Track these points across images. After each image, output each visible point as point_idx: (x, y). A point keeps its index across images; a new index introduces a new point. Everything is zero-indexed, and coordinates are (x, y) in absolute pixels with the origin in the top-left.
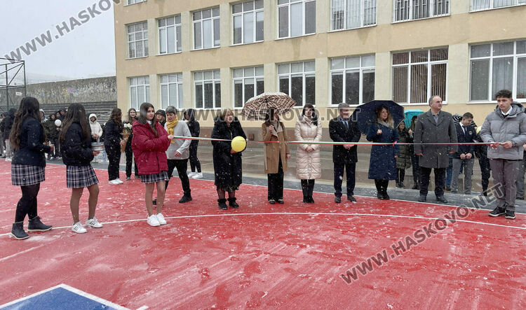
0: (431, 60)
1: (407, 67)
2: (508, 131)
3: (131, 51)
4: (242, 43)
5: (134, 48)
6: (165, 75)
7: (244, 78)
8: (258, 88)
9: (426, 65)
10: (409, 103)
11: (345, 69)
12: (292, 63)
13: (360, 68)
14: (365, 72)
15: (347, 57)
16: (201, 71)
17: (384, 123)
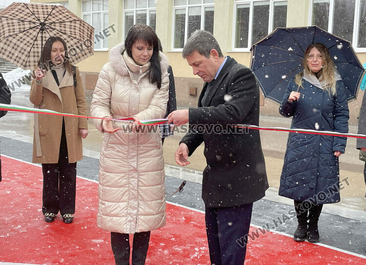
7: (188, 6)
8: (206, 22)
17: (313, 80)
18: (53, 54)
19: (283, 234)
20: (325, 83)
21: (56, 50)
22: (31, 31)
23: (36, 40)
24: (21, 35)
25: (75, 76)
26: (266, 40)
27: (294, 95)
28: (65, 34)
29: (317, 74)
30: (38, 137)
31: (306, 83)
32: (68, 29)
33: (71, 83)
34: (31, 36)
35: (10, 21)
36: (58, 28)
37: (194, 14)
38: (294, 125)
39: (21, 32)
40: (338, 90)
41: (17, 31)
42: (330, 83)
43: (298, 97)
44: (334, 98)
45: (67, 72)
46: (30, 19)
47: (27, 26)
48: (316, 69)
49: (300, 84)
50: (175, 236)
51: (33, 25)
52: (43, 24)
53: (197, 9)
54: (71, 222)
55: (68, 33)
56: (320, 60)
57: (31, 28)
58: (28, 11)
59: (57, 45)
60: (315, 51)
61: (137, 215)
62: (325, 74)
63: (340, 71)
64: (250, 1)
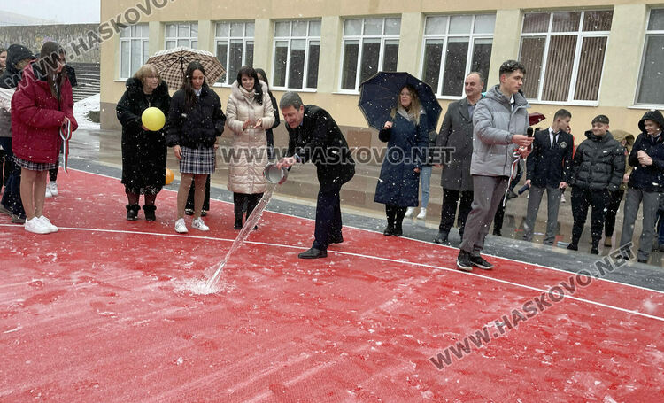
0: (584, 30)
1: (543, 40)
6: (174, 23)
7: (290, 38)
8: (310, 56)
9: (576, 37)
10: (539, 100)
11: (447, 35)
12: (366, 18)
13: (471, 34)
14: (478, 42)
15: (453, 15)
16: (227, 22)
17: (404, 113)
20: (412, 116)
26: (374, 79)
27: (388, 124)
29: (407, 109)
31: (398, 115)
37: (299, 47)
38: (389, 146)
40: (420, 123)
42: (415, 116)
43: (391, 125)
44: (418, 127)
48: (406, 103)
49: (394, 117)
53: (302, 42)
56: (408, 97)
60: (405, 91)
62: (412, 108)
63: (424, 107)
64: (360, 37)
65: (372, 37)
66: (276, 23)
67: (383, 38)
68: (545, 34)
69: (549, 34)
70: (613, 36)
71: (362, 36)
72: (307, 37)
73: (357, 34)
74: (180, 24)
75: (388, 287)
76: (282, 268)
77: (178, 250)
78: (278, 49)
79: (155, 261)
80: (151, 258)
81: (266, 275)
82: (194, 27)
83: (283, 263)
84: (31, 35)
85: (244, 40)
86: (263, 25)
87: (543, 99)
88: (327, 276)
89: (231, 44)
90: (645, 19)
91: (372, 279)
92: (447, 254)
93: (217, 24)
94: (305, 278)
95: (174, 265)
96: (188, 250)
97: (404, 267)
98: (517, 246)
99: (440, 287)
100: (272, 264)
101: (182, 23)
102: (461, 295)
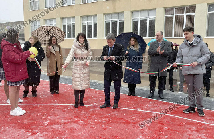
0: (186, 13)
1: (172, 17)
2: (193, 55)
3: (31, 7)
4: (87, 3)
5: (33, 5)
6: (48, 19)
7: (87, 22)
9: (184, 16)
10: (173, 37)
11: (140, 18)
12: (112, 14)
13: (148, 17)
14: (150, 19)
15: (141, 11)
16: (66, 18)
17: (132, 48)
18: (52, 41)
19: (125, 94)
20: (136, 49)
21: (53, 40)
22: (44, 34)
23: (45, 37)
24: (41, 35)
25: (59, 48)
28: (55, 35)
29: (133, 46)
30: (49, 67)
31: (130, 49)
32: (56, 33)
33: (59, 50)
34: (44, 36)
35: (38, 31)
36: (53, 33)
37: (90, 25)
39: (41, 34)
41: (40, 34)
42: (137, 48)
43: (128, 53)
44: (138, 53)
45: (57, 47)
46: (44, 30)
47: (43, 32)
48: (133, 44)
49: (129, 49)
50: (93, 96)
51: (45, 32)
52: (48, 32)
53: (91, 23)
54: (58, 93)
55: (56, 34)
57: (44, 33)
58: (45, 28)
59: (54, 38)
60: (132, 39)
61: (83, 85)
62: (135, 46)
64: (110, 20)
65: (114, 20)
66: (82, 17)
67: (118, 20)
68: (173, 15)
69: (174, 15)
70: (196, 15)
71: (111, 20)
72: (93, 21)
73: (109, 19)
74: (50, 19)
75: (136, 127)
76: (88, 120)
77: (43, 114)
78: (83, 26)
79: (32, 121)
80: (30, 119)
81: (81, 125)
82: (55, 20)
83: (88, 116)
84: (3, 26)
85: (72, 23)
86: (78, 18)
87: (174, 37)
88: (108, 122)
89: (68, 25)
90: (207, 8)
91: (128, 123)
92: (155, 103)
93: (62, 19)
94: (98, 125)
95: (40, 123)
96: (48, 113)
97: (140, 113)
98: (181, 97)
99: (159, 125)
100: (84, 118)
101: (51, 19)
102: (169, 129)
